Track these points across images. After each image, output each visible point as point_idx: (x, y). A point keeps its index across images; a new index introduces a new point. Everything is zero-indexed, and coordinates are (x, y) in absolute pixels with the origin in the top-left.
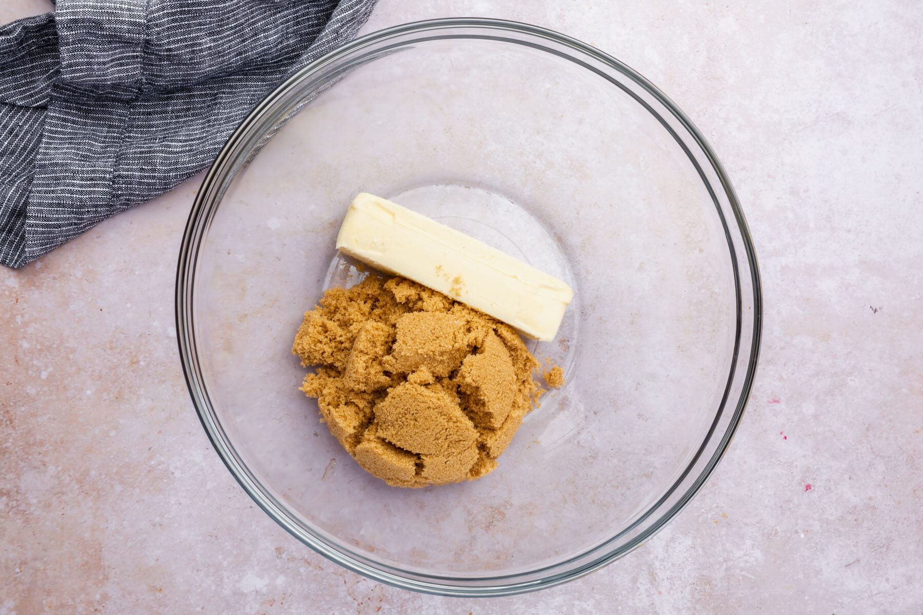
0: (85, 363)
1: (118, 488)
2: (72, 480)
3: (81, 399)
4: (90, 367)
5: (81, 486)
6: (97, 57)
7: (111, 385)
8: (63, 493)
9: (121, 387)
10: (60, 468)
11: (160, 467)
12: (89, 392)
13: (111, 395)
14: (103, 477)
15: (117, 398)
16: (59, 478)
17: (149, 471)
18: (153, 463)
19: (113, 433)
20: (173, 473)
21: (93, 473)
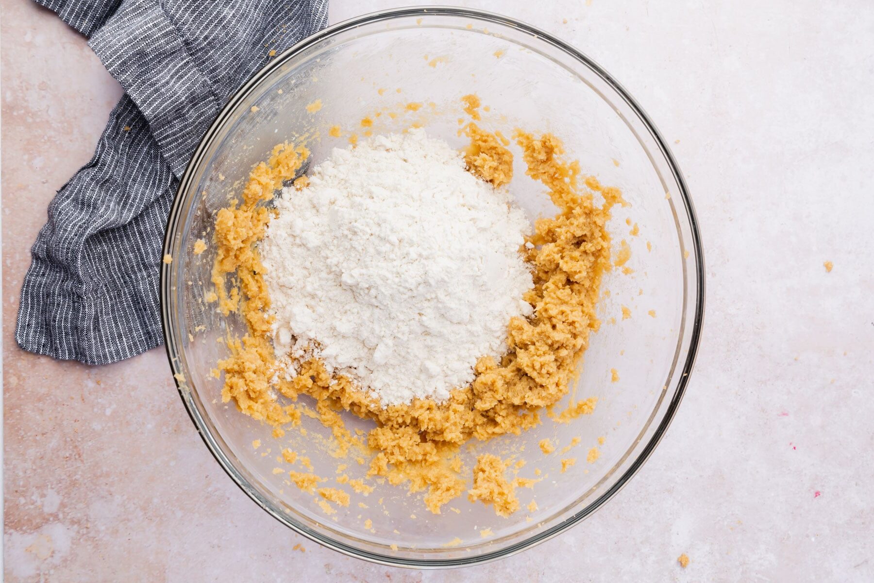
0: (145, 399)
1: (179, 514)
2: (137, 508)
3: (142, 433)
4: (150, 403)
5: (145, 513)
6: (158, 80)
7: (170, 419)
8: (129, 520)
9: (179, 421)
10: (125, 497)
11: (217, 493)
12: (150, 426)
13: (170, 429)
14: (165, 504)
15: (175, 431)
16: (125, 506)
17: (207, 498)
18: (210, 489)
19: (172, 463)
20: (228, 499)
21: (155, 500)
